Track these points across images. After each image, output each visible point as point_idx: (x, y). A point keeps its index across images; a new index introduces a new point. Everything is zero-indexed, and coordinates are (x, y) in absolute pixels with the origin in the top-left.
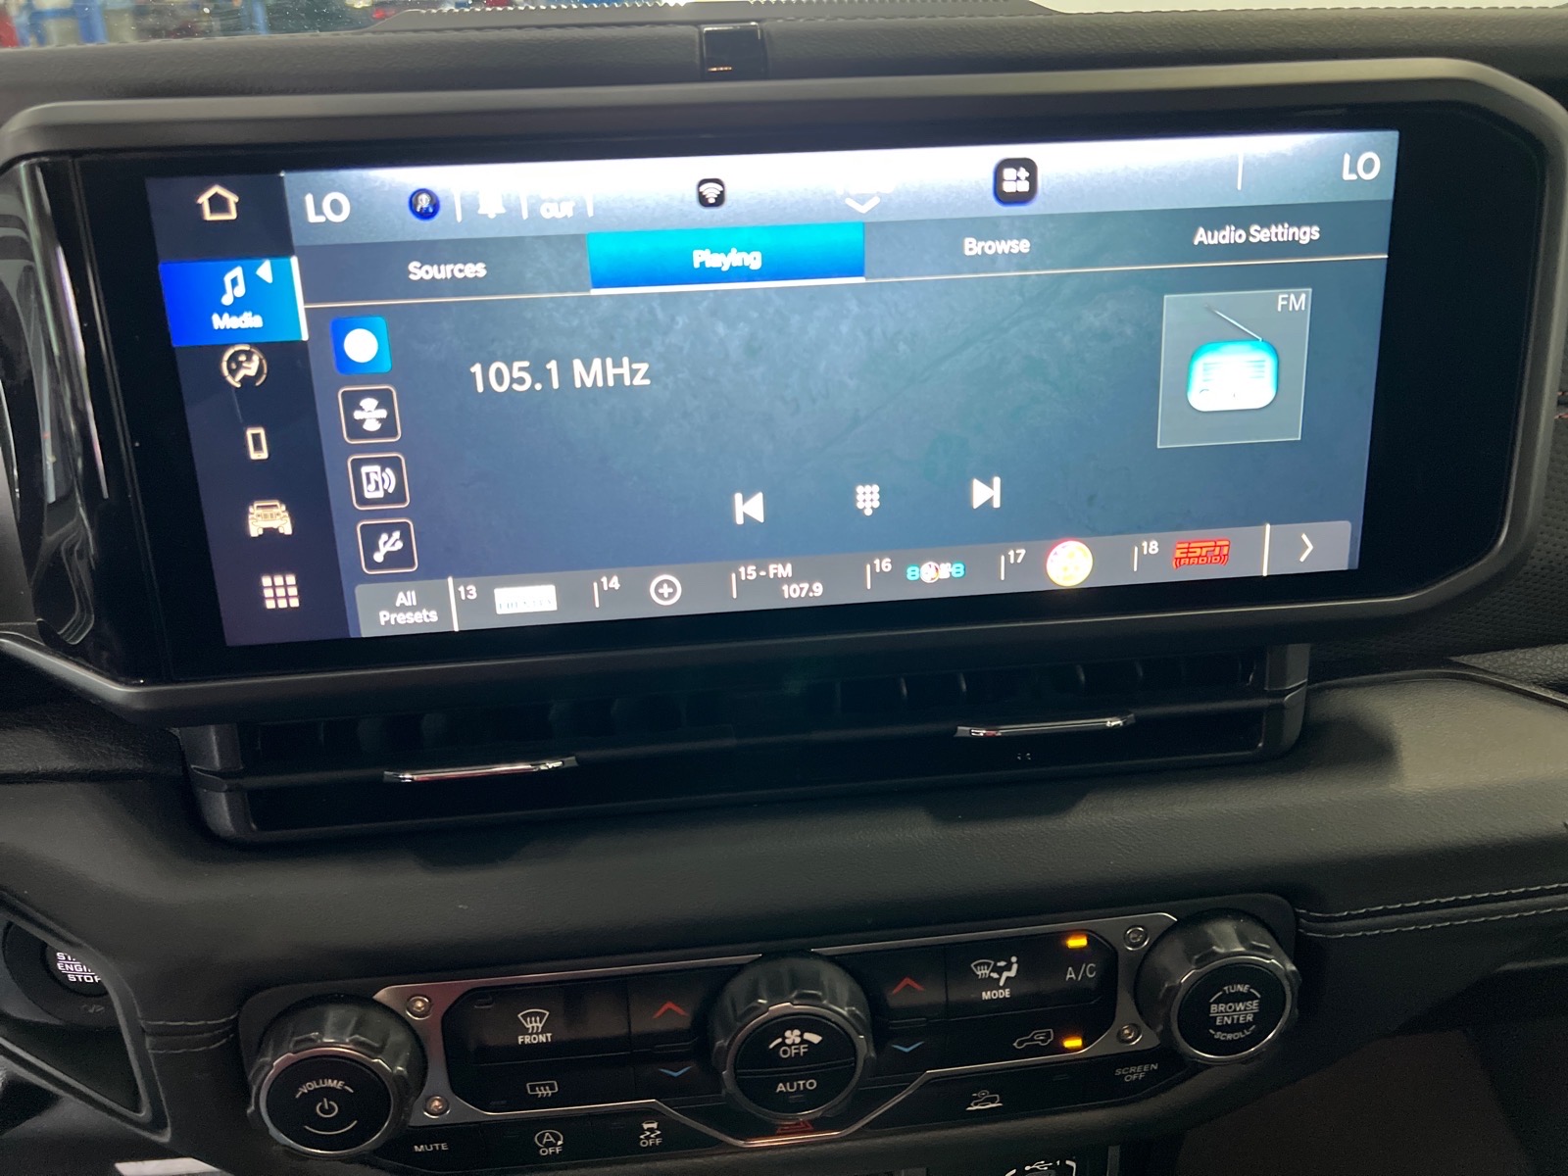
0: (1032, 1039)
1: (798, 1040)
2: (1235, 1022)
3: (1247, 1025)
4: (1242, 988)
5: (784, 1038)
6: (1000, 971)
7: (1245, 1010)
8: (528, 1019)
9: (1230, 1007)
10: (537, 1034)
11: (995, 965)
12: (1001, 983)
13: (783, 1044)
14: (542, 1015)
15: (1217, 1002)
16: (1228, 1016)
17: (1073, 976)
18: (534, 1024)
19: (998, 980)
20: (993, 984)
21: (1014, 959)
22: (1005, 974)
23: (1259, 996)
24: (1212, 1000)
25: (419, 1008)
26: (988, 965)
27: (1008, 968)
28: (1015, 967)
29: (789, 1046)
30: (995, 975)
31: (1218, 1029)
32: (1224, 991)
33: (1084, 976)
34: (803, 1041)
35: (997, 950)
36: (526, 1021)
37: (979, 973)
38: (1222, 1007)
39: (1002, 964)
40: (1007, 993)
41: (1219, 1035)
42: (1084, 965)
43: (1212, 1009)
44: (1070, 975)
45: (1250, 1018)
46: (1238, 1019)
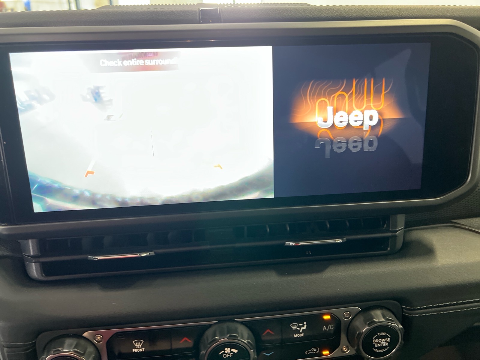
0: (312, 351)
1: (229, 352)
2: (382, 346)
3: (386, 347)
4: (384, 334)
5: (225, 351)
6: (300, 327)
7: (385, 341)
8: (136, 343)
9: (380, 341)
10: (139, 348)
11: (299, 325)
12: (301, 331)
13: (224, 353)
14: (141, 342)
15: (375, 339)
16: (379, 344)
17: (326, 329)
18: (138, 345)
19: (300, 330)
20: (298, 332)
21: (305, 323)
22: (302, 328)
23: (390, 337)
25: (98, 339)
26: (296, 325)
27: (303, 326)
28: (305, 326)
29: (226, 354)
30: (298, 329)
31: (376, 348)
32: (378, 335)
33: (330, 329)
34: (231, 352)
35: (299, 320)
36: (136, 344)
37: (293, 328)
38: (377, 340)
39: (301, 325)
40: (303, 335)
41: (376, 350)
42: (329, 325)
43: (374, 341)
44: (325, 328)
45: (387, 344)
46: (383, 344)
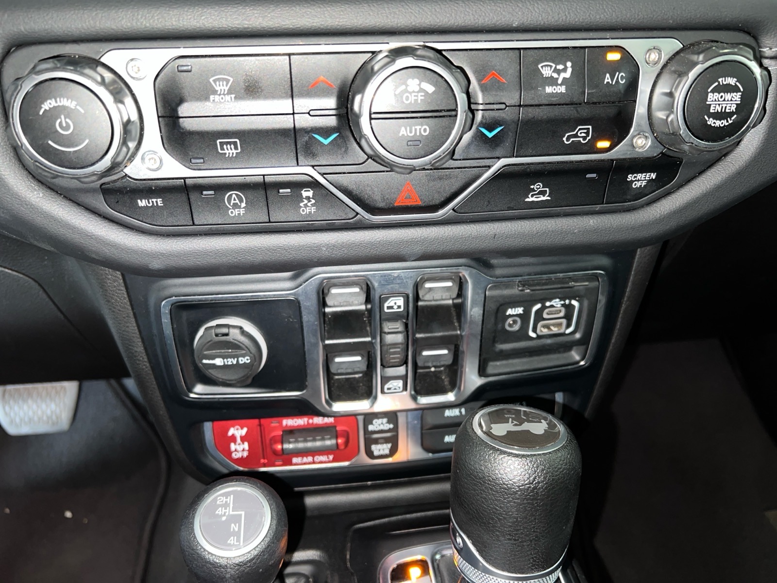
0: (576, 136)
1: (417, 89)
2: (723, 111)
3: (731, 114)
4: (732, 81)
5: (407, 85)
6: (558, 72)
7: (731, 100)
8: (218, 83)
9: (722, 97)
10: (224, 94)
11: (556, 67)
12: (560, 82)
13: (406, 91)
14: (228, 81)
15: (713, 91)
16: (719, 105)
17: (610, 80)
18: (222, 87)
19: (557, 79)
20: (553, 82)
21: (569, 64)
22: (563, 75)
23: (742, 90)
24: (709, 90)
26: (551, 66)
27: (565, 70)
28: (569, 70)
29: (410, 93)
30: (555, 75)
31: (711, 116)
32: (719, 82)
33: (617, 81)
34: (421, 90)
35: (558, 55)
36: (216, 85)
37: (543, 72)
38: (717, 96)
39: (560, 67)
40: (562, 89)
41: (711, 122)
42: (617, 73)
43: (709, 97)
44: (608, 79)
45: (733, 108)
46: (726, 107)
